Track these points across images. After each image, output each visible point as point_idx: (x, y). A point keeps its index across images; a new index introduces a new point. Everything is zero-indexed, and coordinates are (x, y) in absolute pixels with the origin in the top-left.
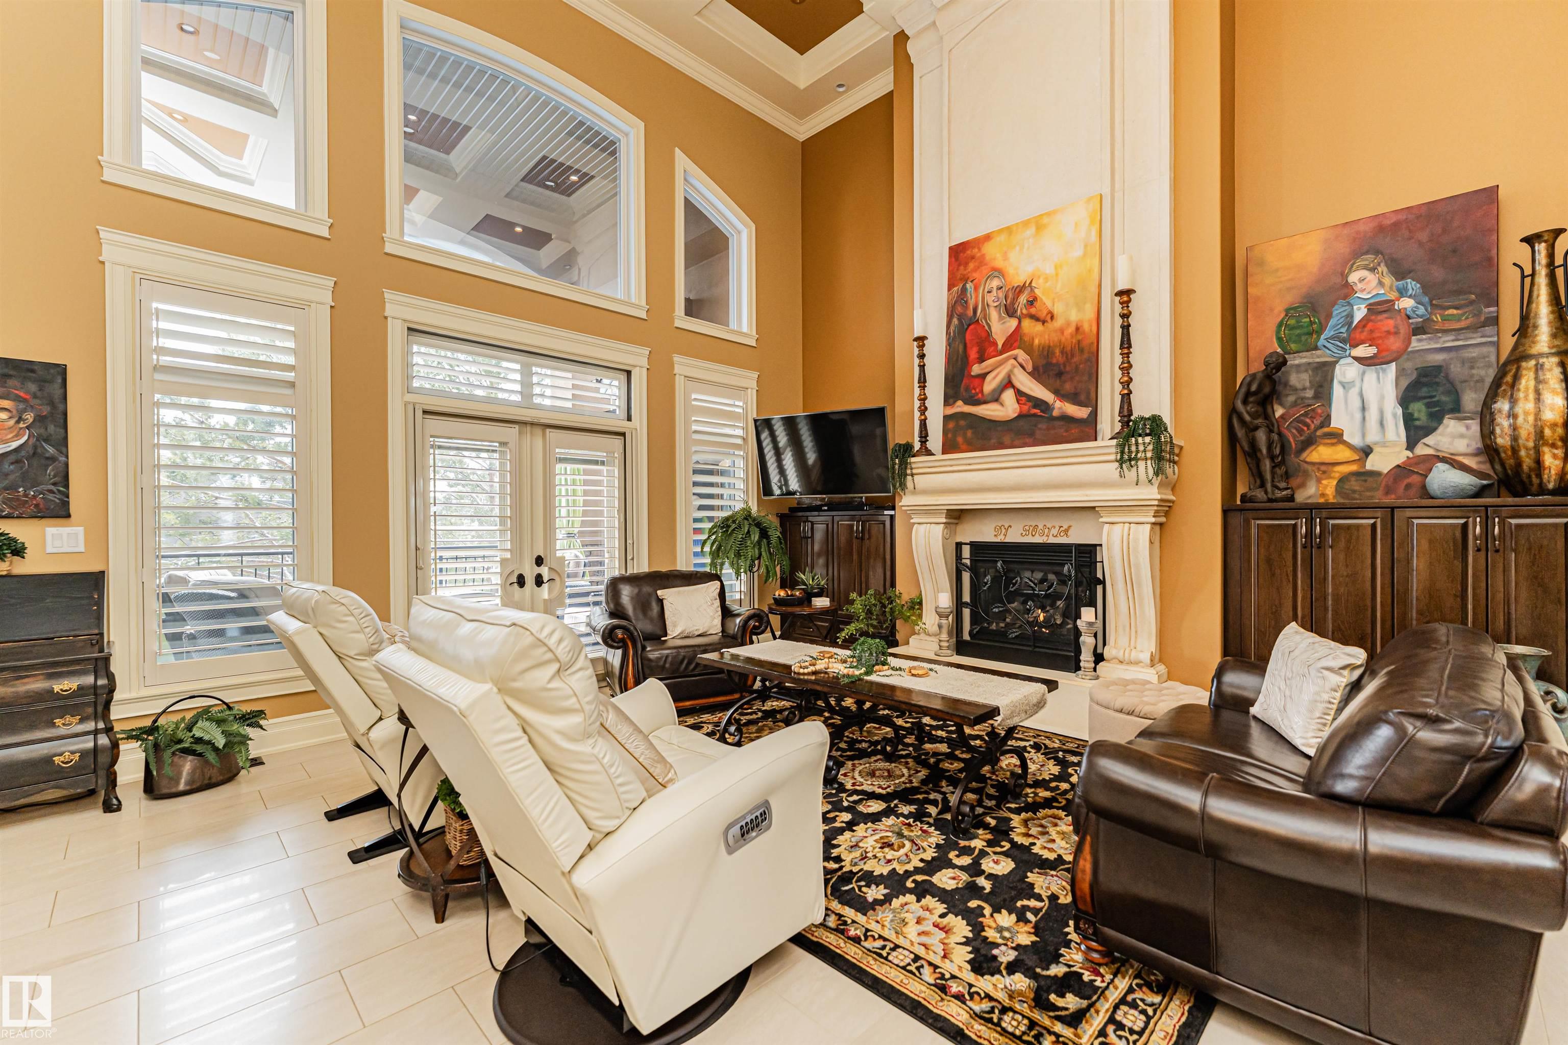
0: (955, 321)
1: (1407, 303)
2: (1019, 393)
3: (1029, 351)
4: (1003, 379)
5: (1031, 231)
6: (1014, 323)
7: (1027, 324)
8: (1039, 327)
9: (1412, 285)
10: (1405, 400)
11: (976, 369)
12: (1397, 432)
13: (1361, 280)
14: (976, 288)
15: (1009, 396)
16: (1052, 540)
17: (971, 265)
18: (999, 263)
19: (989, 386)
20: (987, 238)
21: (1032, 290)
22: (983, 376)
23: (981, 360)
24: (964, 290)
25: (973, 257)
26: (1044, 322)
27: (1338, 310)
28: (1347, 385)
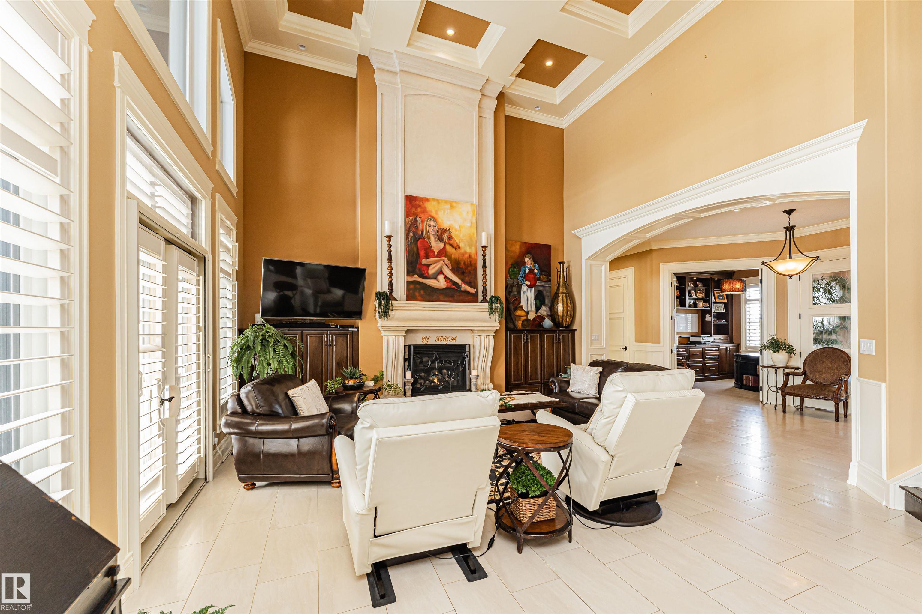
0: (411, 234)
1: (536, 271)
2: (446, 278)
3: (450, 259)
4: (437, 270)
5: (448, 206)
6: (442, 245)
7: (448, 247)
8: (453, 250)
9: (537, 266)
10: (536, 299)
11: (424, 261)
12: (534, 309)
13: (527, 261)
14: (423, 222)
15: (441, 277)
16: (449, 343)
17: (419, 210)
18: (434, 214)
19: (432, 270)
20: (427, 200)
21: (450, 233)
22: (428, 266)
23: (427, 257)
24: (415, 220)
25: (420, 206)
26: (456, 249)
27: (522, 268)
28: (524, 292)
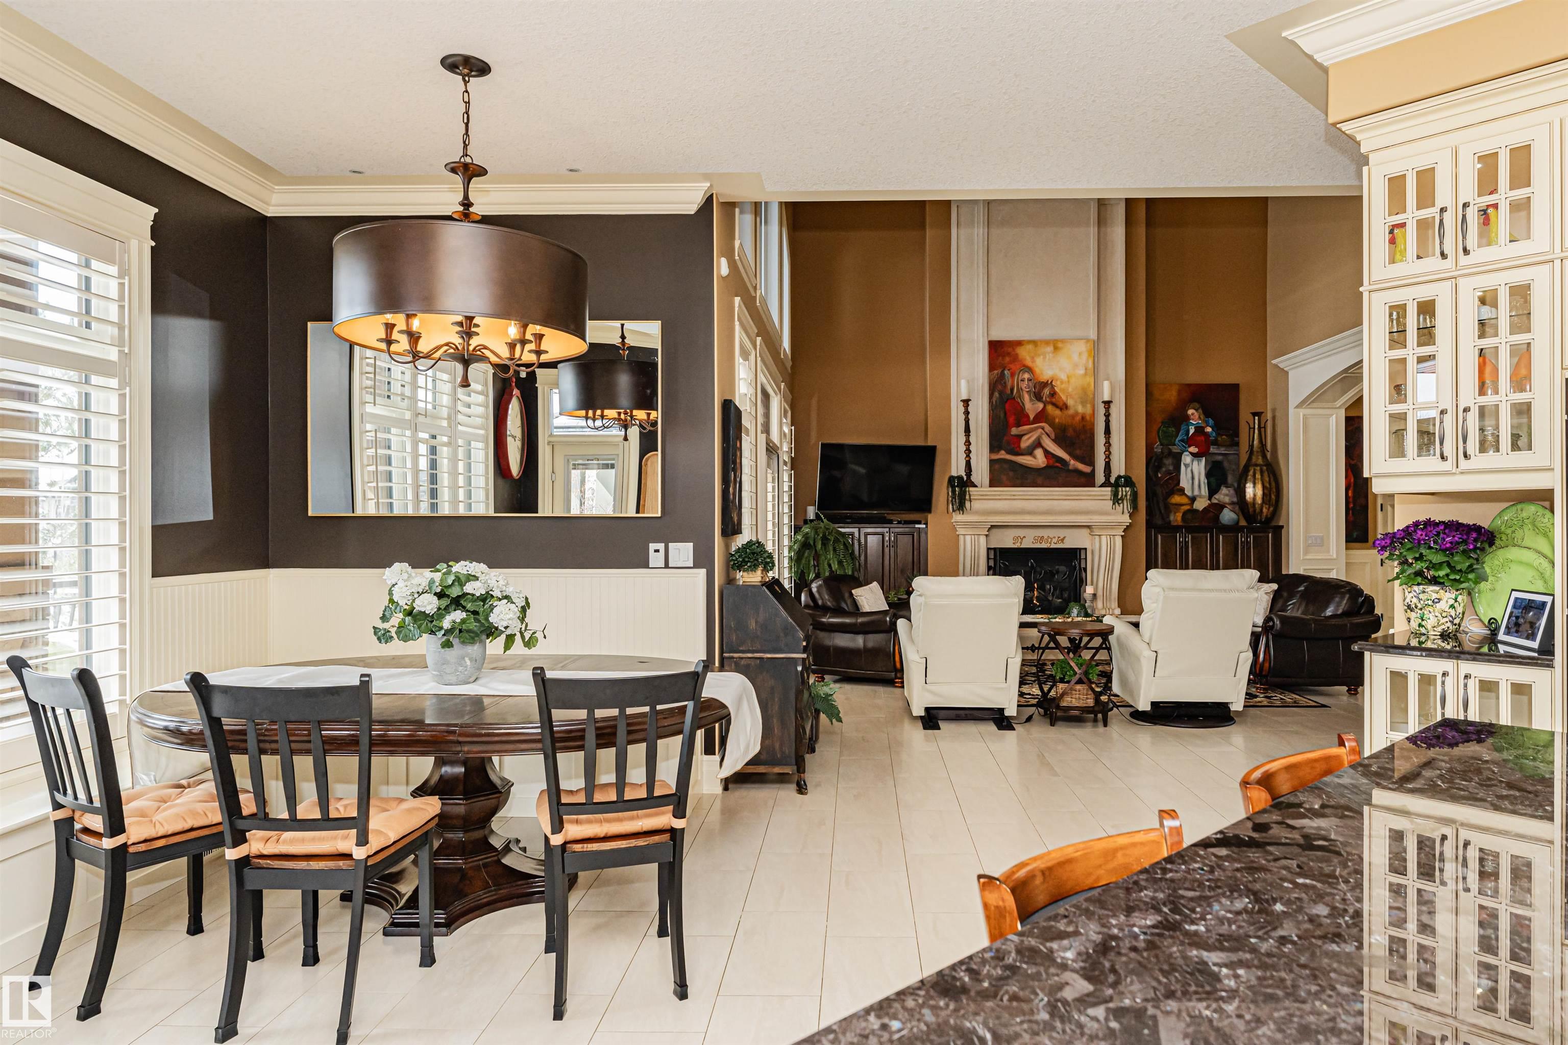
0: (996, 394)
1: (1209, 429)
2: (1047, 453)
3: (1052, 425)
4: (1034, 442)
5: (1050, 349)
6: (1040, 406)
7: (1050, 408)
8: (1057, 412)
9: (1211, 421)
10: (1208, 475)
11: (1014, 431)
12: (1205, 491)
13: (1193, 414)
14: (1013, 375)
15: (1039, 453)
16: (1053, 546)
17: (1007, 359)
18: (1029, 362)
19: (1025, 443)
20: (1019, 343)
21: (1053, 387)
22: (1019, 437)
23: (1018, 425)
24: (1002, 374)
25: (1009, 354)
27: (1183, 427)
28: (1186, 466)
